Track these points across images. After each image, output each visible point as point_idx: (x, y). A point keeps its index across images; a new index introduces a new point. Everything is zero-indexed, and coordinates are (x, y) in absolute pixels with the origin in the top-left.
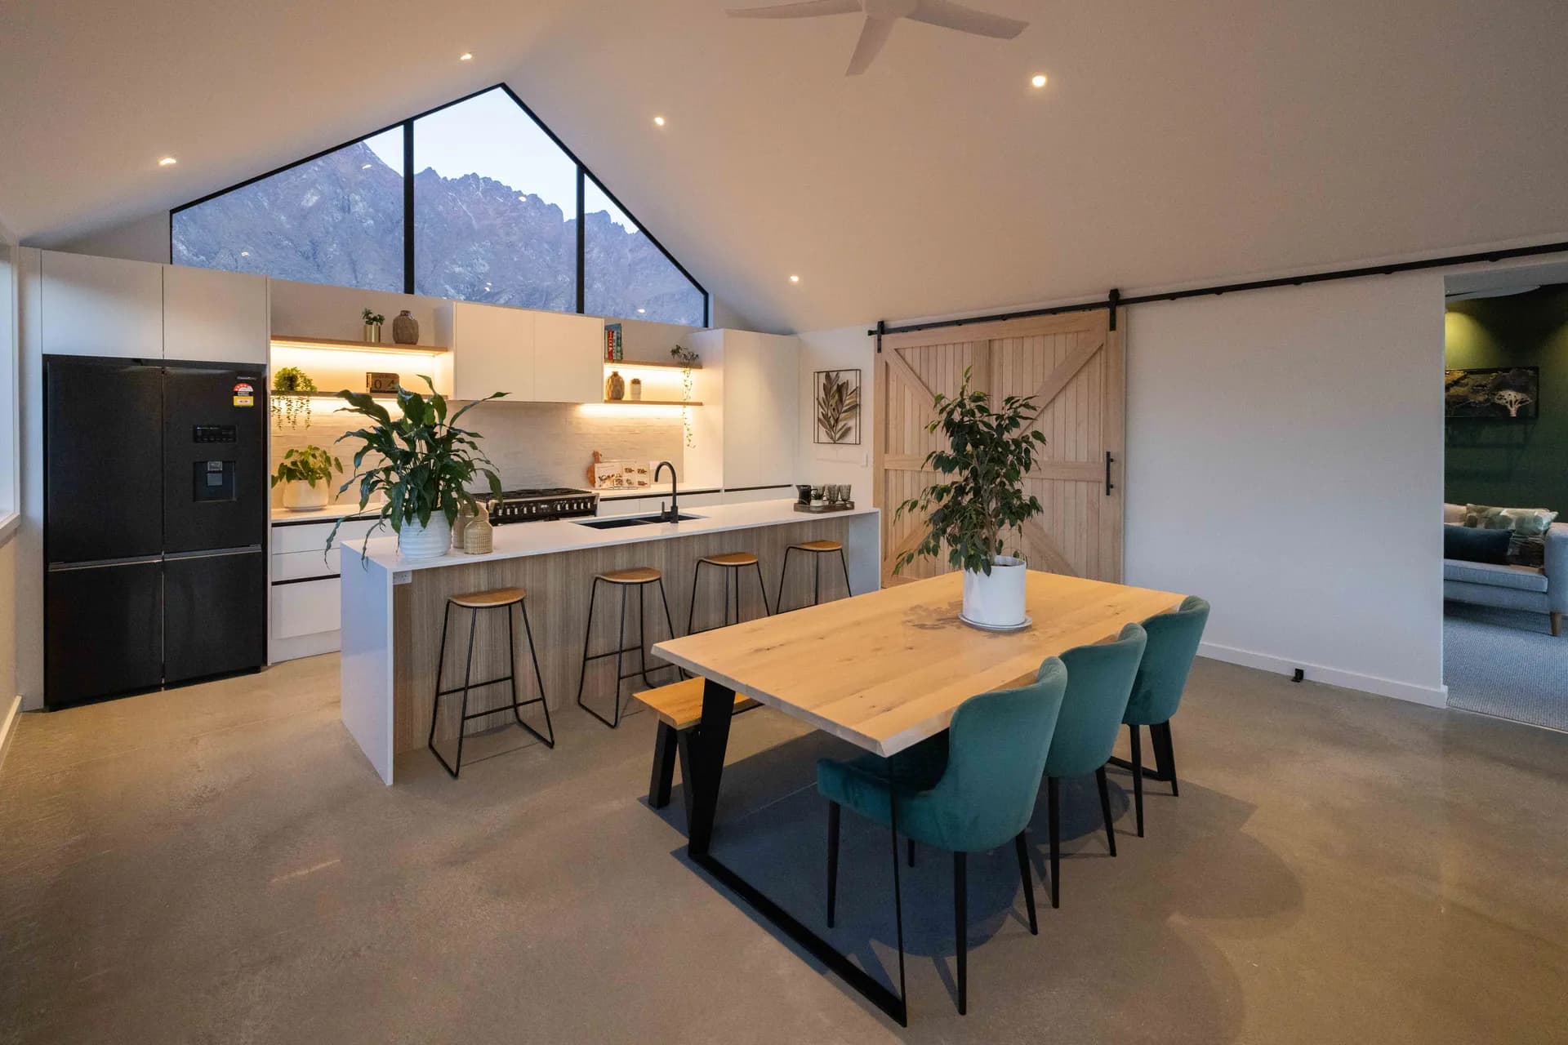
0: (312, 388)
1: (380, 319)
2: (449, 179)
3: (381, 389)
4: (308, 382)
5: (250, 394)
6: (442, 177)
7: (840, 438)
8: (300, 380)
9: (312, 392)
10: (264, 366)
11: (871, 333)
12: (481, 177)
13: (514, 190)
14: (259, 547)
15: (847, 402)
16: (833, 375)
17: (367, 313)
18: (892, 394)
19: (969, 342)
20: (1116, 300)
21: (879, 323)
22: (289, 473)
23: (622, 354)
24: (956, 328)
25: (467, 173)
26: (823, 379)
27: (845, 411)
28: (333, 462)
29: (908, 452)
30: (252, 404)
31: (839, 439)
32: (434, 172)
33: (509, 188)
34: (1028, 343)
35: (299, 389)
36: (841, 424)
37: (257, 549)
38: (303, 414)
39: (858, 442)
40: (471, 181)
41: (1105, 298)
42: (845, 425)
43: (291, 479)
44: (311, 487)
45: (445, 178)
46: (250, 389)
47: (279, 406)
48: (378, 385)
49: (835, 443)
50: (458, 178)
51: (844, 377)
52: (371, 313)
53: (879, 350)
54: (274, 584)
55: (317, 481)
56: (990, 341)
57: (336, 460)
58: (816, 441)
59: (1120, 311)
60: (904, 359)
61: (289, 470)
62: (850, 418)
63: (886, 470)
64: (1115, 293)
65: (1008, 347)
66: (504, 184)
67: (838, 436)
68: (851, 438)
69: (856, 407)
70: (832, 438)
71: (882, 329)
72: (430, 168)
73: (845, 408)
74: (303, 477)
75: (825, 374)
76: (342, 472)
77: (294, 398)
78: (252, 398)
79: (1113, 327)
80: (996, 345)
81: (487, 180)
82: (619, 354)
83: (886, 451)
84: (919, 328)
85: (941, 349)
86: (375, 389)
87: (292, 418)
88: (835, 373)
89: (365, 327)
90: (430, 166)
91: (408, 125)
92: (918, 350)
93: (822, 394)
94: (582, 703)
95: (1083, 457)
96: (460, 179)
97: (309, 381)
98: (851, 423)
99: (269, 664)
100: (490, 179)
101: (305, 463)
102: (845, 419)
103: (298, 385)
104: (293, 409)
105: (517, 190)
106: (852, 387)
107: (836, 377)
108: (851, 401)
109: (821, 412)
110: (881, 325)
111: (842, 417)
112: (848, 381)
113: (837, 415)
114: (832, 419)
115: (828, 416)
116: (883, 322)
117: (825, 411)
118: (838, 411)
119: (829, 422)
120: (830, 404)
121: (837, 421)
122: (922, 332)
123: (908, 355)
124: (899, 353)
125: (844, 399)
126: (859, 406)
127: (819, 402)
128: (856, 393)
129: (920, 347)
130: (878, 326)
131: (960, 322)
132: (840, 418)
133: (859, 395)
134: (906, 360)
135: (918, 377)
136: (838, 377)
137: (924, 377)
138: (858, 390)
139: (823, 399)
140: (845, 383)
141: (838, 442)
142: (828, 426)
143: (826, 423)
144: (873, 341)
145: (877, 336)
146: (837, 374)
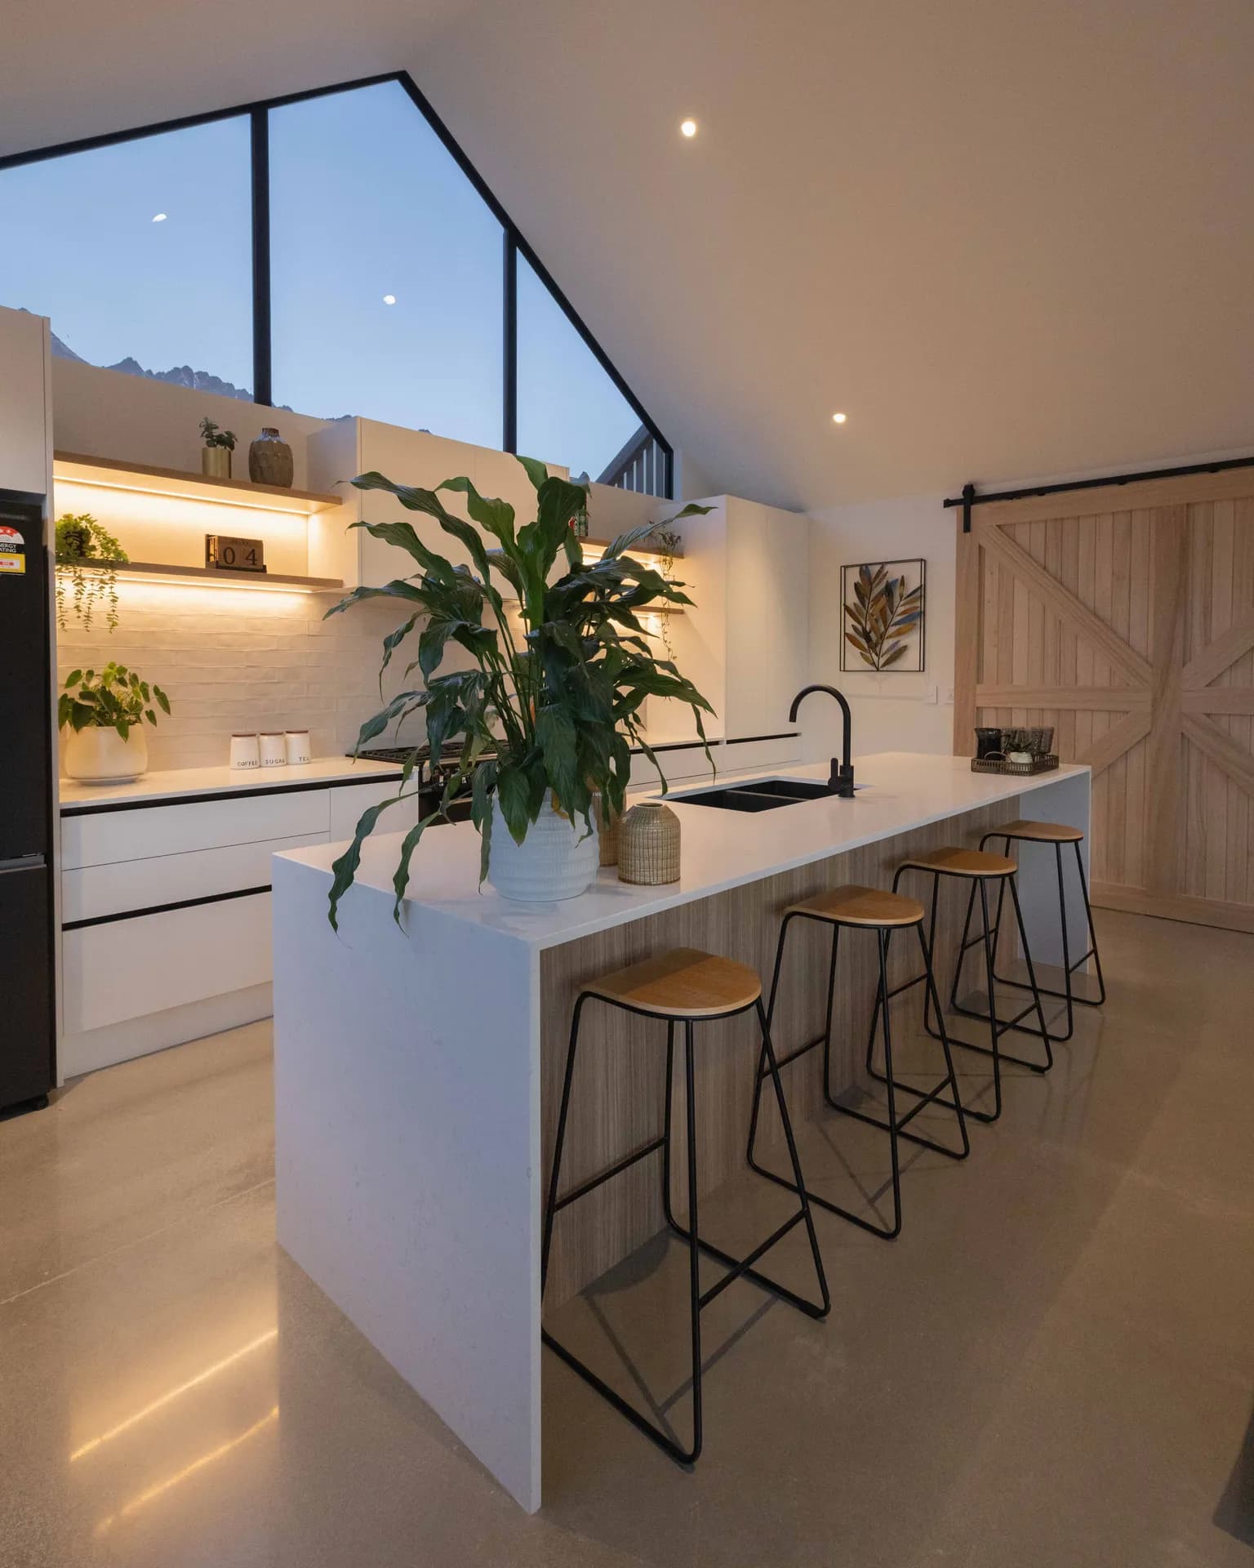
0: (119, 554)
1: (227, 441)
2: (154, 373)
3: (235, 564)
4: (109, 543)
5: (19, 549)
6: (145, 370)
7: (887, 663)
8: (94, 541)
9: (117, 563)
10: (42, 497)
11: (948, 503)
12: (195, 371)
13: (236, 388)
14: (40, 858)
15: (901, 609)
16: (875, 570)
17: (209, 427)
18: (990, 594)
19: (1143, 510)
21: (966, 487)
22: (79, 716)
23: (587, 528)
24: (1115, 488)
25: (177, 366)
26: (854, 576)
27: (896, 624)
28: (152, 694)
29: (1019, 678)
30: (23, 570)
31: (884, 665)
32: (136, 363)
33: (231, 386)
35: (97, 554)
36: (887, 644)
37: (36, 861)
38: (101, 605)
39: (922, 669)
40: (183, 375)
42: (897, 643)
43: (81, 727)
44: (120, 739)
45: (150, 372)
46: (18, 539)
47: (65, 585)
48: (229, 559)
49: (878, 670)
50: (166, 372)
51: (894, 573)
52: (216, 428)
53: (967, 527)
54: (67, 927)
55: (130, 727)
56: (1188, 505)
57: (156, 690)
58: (842, 669)
60: (1014, 541)
61: (78, 708)
62: (905, 633)
63: (978, 708)
65: (1222, 513)
66: (224, 380)
67: (882, 661)
68: (911, 660)
69: (916, 617)
70: (873, 664)
71: (970, 498)
72: (131, 359)
73: (897, 619)
74: (103, 720)
75: (858, 569)
76: (169, 713)
77: (87, 572)
78: (22, 557)
80: (1200, 511)
81: (203, 375)
82: (583, 527)
83: (978, 679)
84: (1041, 491)
85: (1085, 524)
86: (223, 563)
87: (84, 607)
88: (878, 568)
89: (205, 453)
90: (129, 356)
91: (258, 112)
92: (1042, 525)
93: (852, 599)
94: (757, 1162)
96: (169, 373)
97: (113, 542)
98: (912, 640)
99: (60, 1083)
100: (206, 374)
101: (106, 695)
102: (899, 633)
103: (94, 548)
104: (86, 593)
105: (241, 388)
106: (913, 583)
107: (880, 572)
108: (908, 607)
109: (853, 626)
110: (969, 490)
111: (892, 630)
112: (903, 577)
113: (882, 629)
114: (872, 635)
115: (864, 629)
116: (972, 486)
117: (860, 623)
118: (885, 622)
119: (868, 639)
120: (871, 611)
121: (882, 637)
122: (1048, 497)
123: (1022, 534)
124: (1003, 531)
125: (896, 604)
126: (922, 614)
127: (847, 608)
128: (918, 594)
129: (1046, 522)
130: (964, 493)
131: (1121, 480)
132: (888, 633)
133: (923, 597)
134: (1018, 541)
135: (1041, 565)
136: (885, 571)
137: (1052, 566)
138: (922, 589)
139: (855, 604)
140: (897, 580)
141: (885, 669)
142: (866, 646)
143: (863, 642)
144: (953, 515)
145: (961, 507)
146: (882, 568)
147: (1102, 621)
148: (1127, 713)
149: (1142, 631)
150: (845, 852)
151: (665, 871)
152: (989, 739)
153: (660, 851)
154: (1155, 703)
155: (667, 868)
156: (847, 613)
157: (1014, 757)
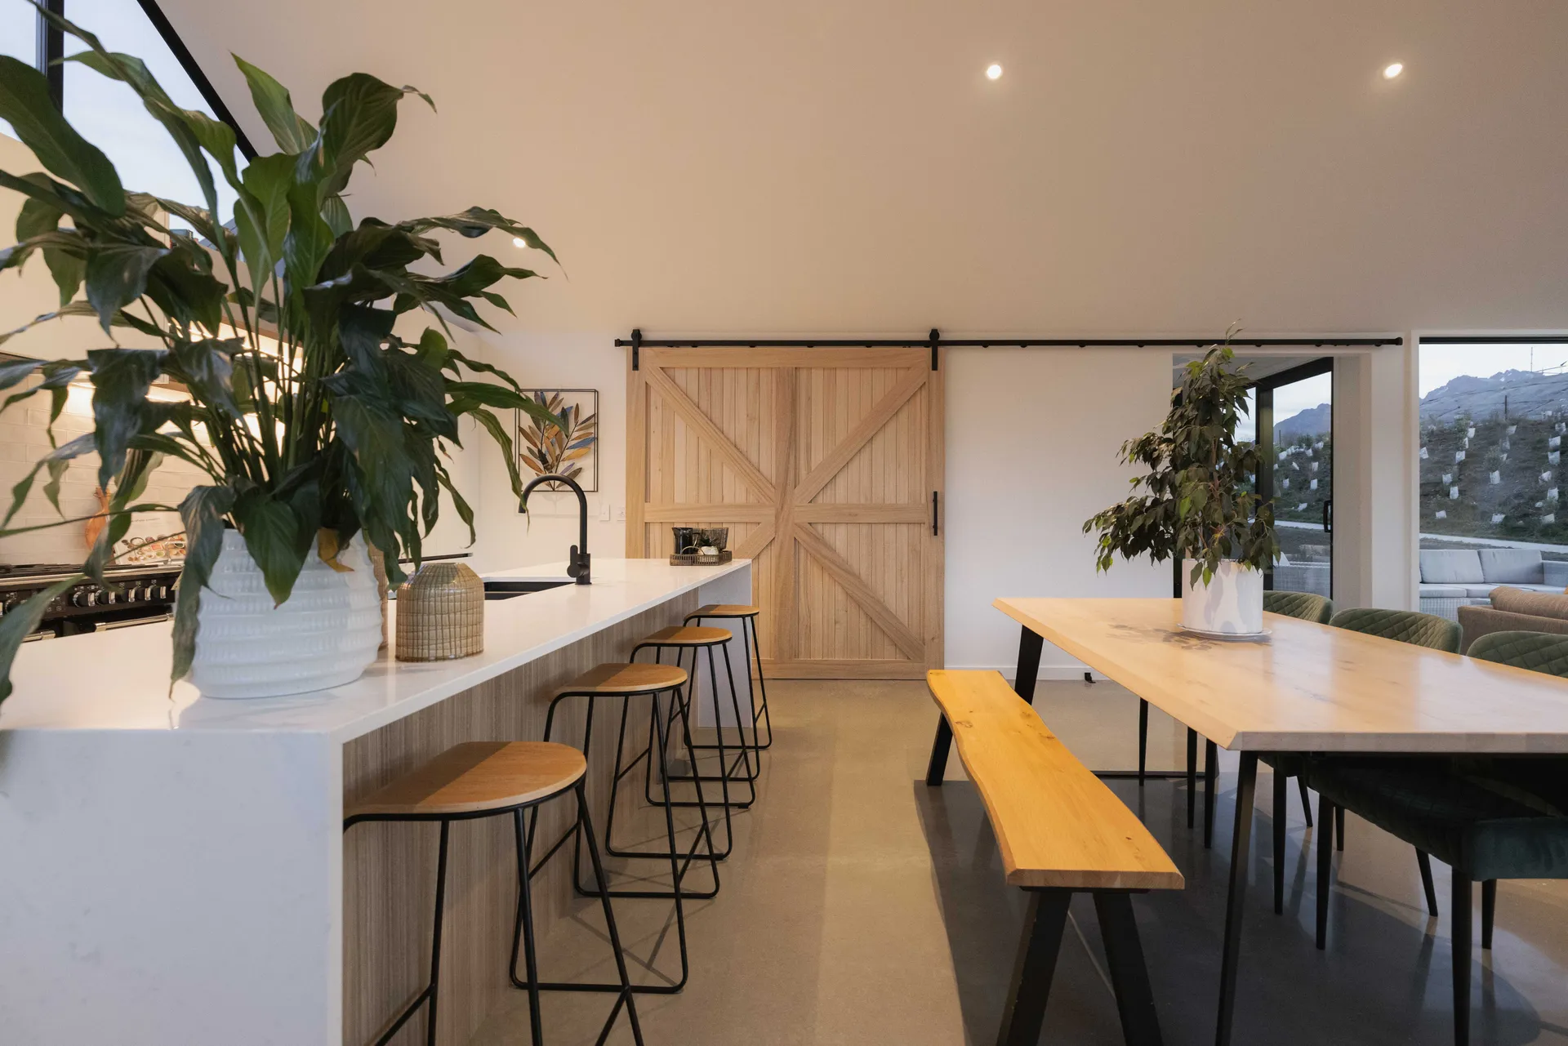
7: (562, 483)
11: (619, 343)
15: (575, 435)
16: (549, 396)
18: (655, 426)
19: (767, 368)
20: (935, 341)
21: (634, 331)
24: (748, 349)
27: (571, 448)
29: (679, 498)
31: (559, 486)
34: (841, 374)
36: (563, 466)
39: (595, 489)
41: (926, 337)
42: (572, 465)
49: (554, 490)
51: (569, 400)
53: (636, 367)
56: (796, 368)
59: (941, 350)
60: (674, 381)
62: (580, 456)
63: (646, 523)
64: (935, 333)
65: (818, 377)
68: (585, 481)
69: (591, 441)
71: (637, 341)
73: (573, 442)
75: (533, 395)
79: (935, 367)
80: (803, 375)
83: (647, 500)
84: (695, 344)
85: (728, 374)
88: (554, 394)
92: (695, 372)
95: (903, 499)
98: (586, 463)
102: (569, 458)
106: (587, 411)
107: (555, 398)
108: (581, 433)
109: (528, 447)
110: (637, 334)
111: (567, 453)
112: (577, 405)
113: (558, 452)
114: (548, 458)
115: (540, 451)
116: (639, 330)
117: (535, 445)
118: (560, 447)
119: (544, 460)
120: (546, 435)
121: (558, 459)
122: (700, 349)
123: (680, 376)
124: (665, 372)
125: (571, 430)
126: (596, 439)
127: (521, 430)
128: (592, 421)
129: (699, 368)
130: (632, 336)
131: (753, 344)
132: (564, 456)
133: (596, 424)
134: (677, 381)
135: (695, 404)
136: (560, 398)
137: (704, 405)
138: (595, 415)
139: (530, 427)
140: (572, 407)
141: (560, 489)
142: (542, 467)
143: (539, 464)
144: (625, 353)
145: (631, 348)
146: (557, 395)
147: (741, 452)
148: (759, 523)
149: (768, 463)
150: (589, 637)
151: (470, 640)
152: (684, 536)
153: (464, 616)
154: (777, 517)
155: (472, 636)
156: (521, 435)
157: (705, 550)
